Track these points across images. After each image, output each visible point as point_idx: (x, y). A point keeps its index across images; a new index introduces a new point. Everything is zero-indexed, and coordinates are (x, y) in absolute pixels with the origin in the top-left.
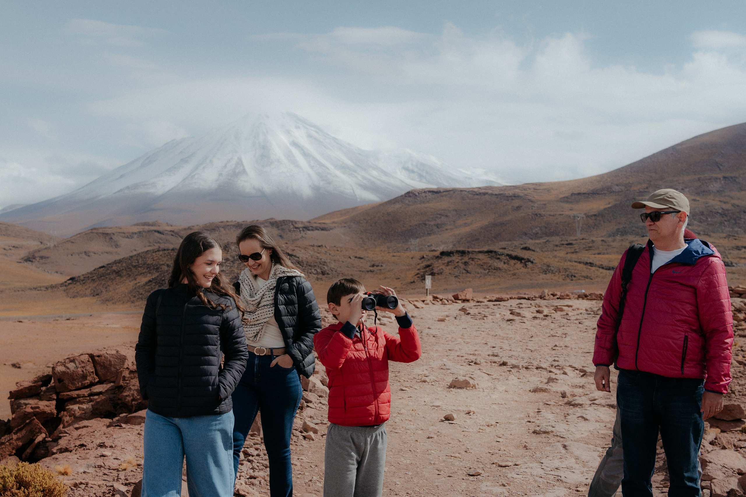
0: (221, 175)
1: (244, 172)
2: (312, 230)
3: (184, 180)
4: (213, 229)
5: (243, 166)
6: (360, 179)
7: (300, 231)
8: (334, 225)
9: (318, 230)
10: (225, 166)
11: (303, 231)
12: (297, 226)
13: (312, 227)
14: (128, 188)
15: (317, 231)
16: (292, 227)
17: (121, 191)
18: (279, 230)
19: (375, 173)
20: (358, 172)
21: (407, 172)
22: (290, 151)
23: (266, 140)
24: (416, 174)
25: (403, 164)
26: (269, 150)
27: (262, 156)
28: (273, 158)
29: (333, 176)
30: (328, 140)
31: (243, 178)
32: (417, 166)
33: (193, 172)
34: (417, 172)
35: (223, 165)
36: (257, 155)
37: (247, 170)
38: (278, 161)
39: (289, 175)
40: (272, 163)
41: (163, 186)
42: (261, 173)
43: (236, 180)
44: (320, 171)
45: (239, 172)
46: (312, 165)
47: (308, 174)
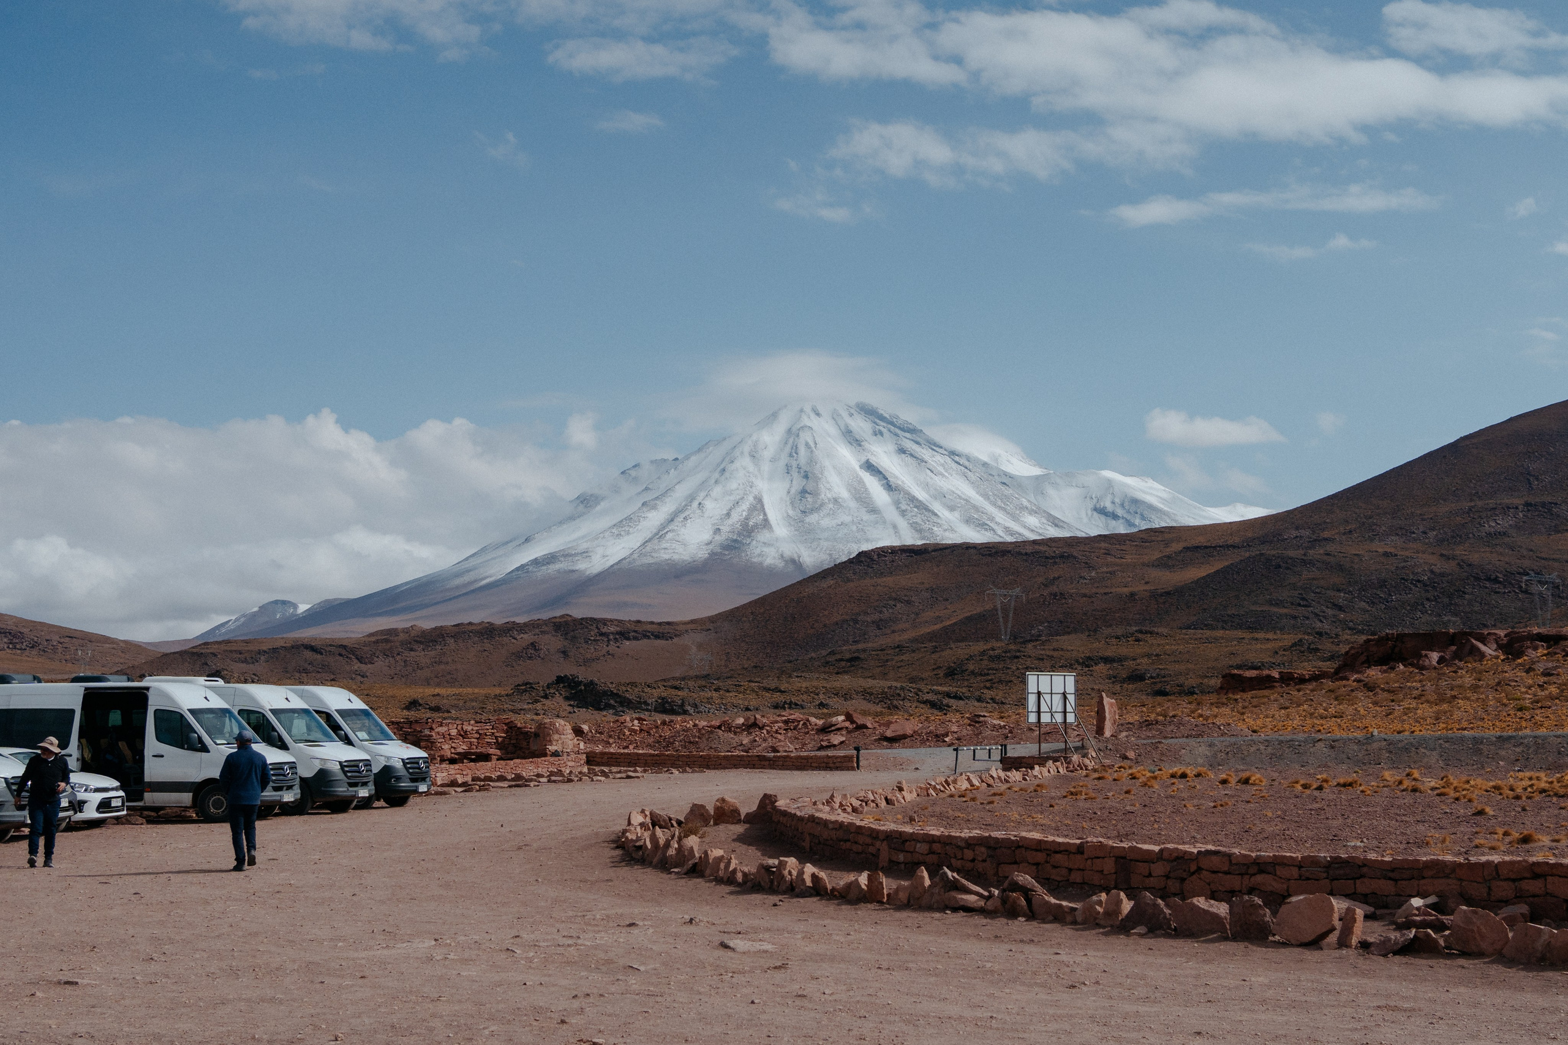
0: (717, 531)
1: (766, 524)
3: (645, 543)
14: (535, 562)
17: (521, 568)
20: (997, 519)
21: (1103, 518)
22: (861, 482)
23: (812, 461)
24: (1121, 521)
25: (1095, 500)
26: (817, 480)
27: (804, 492)
28: (825, 495)
29: (945, 530)
30: (938, 458)
31: (763, 536)
32: (1122, 505)
33: (664, 528)
34: (1123, 518)
35: (725, 512)
36: (793, 491)
37: (772, 520)
38: (836, 501)
39: (854, 528)
40: (822, 505)
41: (604, 557)
42: (800, 526)
43: (749, 540)
44: (918, 519)
45: (756, 526)
46: (904, 507)
47: (895, 527)
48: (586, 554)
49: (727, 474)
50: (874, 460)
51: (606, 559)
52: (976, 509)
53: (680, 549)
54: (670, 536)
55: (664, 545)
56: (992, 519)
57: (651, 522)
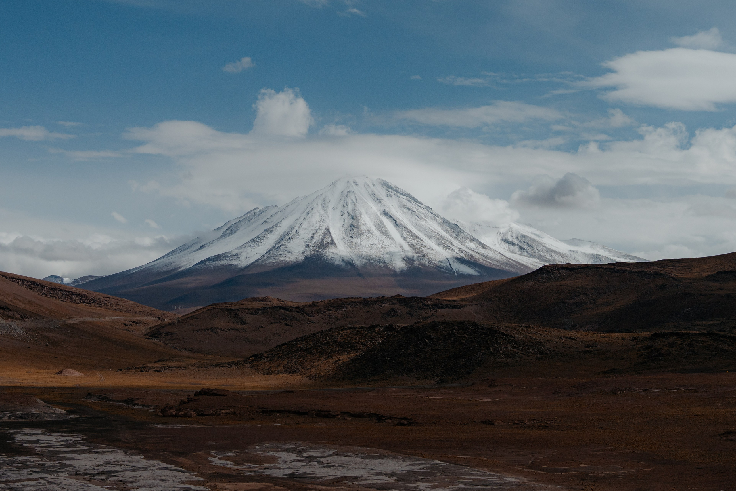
0: (308, 246)
1: (332, 243)
2: (443, 308)
3: (269, 251)
4: (339, 306)
5: (332, 238)
6: (458, 252)
7: (430, 308)
8: (464, 303)
9: (449, 308)
10: (313, 237)
11: (434, 309)
12: (426, 303)
13: (442, 304)
14: (209, 259)
15: (447, 309)
16: (421, 304)
17: (202, 262)
18: (408, 307)
19: (472, 245)
20: (454, 244)
21: (507, 245)
22: (381, 221)
23: (355, 210)
24: (516, 246)
25: (502, 235)
26: (358, 220)
27: (352, 226)
28: (363, 228)
29: (428, 249)
30: (421, 210)
31: (332, 249)
32: (517, 238)
33: (278, 243)
34: (517, 245)
35: (311, 236)
36: (346, 225)
37: (336, 241)
38: (369, 232)
39: (380, 246)
40: (362, 233)
41: (247, 258)
42: (351, 244)
43: (324, 251)
44: (413, 242)
45: (327, 244)
46: (405, 236)
47: (401, 246)
48: (236, 256)
49: (310, 215)
50: (387, 210)
51: (248, 259)
52: (443, 238)
53: (289, 255)
54: (282, 248)
55: (280, 253)
56: (451, 244)
57: (270, 240)
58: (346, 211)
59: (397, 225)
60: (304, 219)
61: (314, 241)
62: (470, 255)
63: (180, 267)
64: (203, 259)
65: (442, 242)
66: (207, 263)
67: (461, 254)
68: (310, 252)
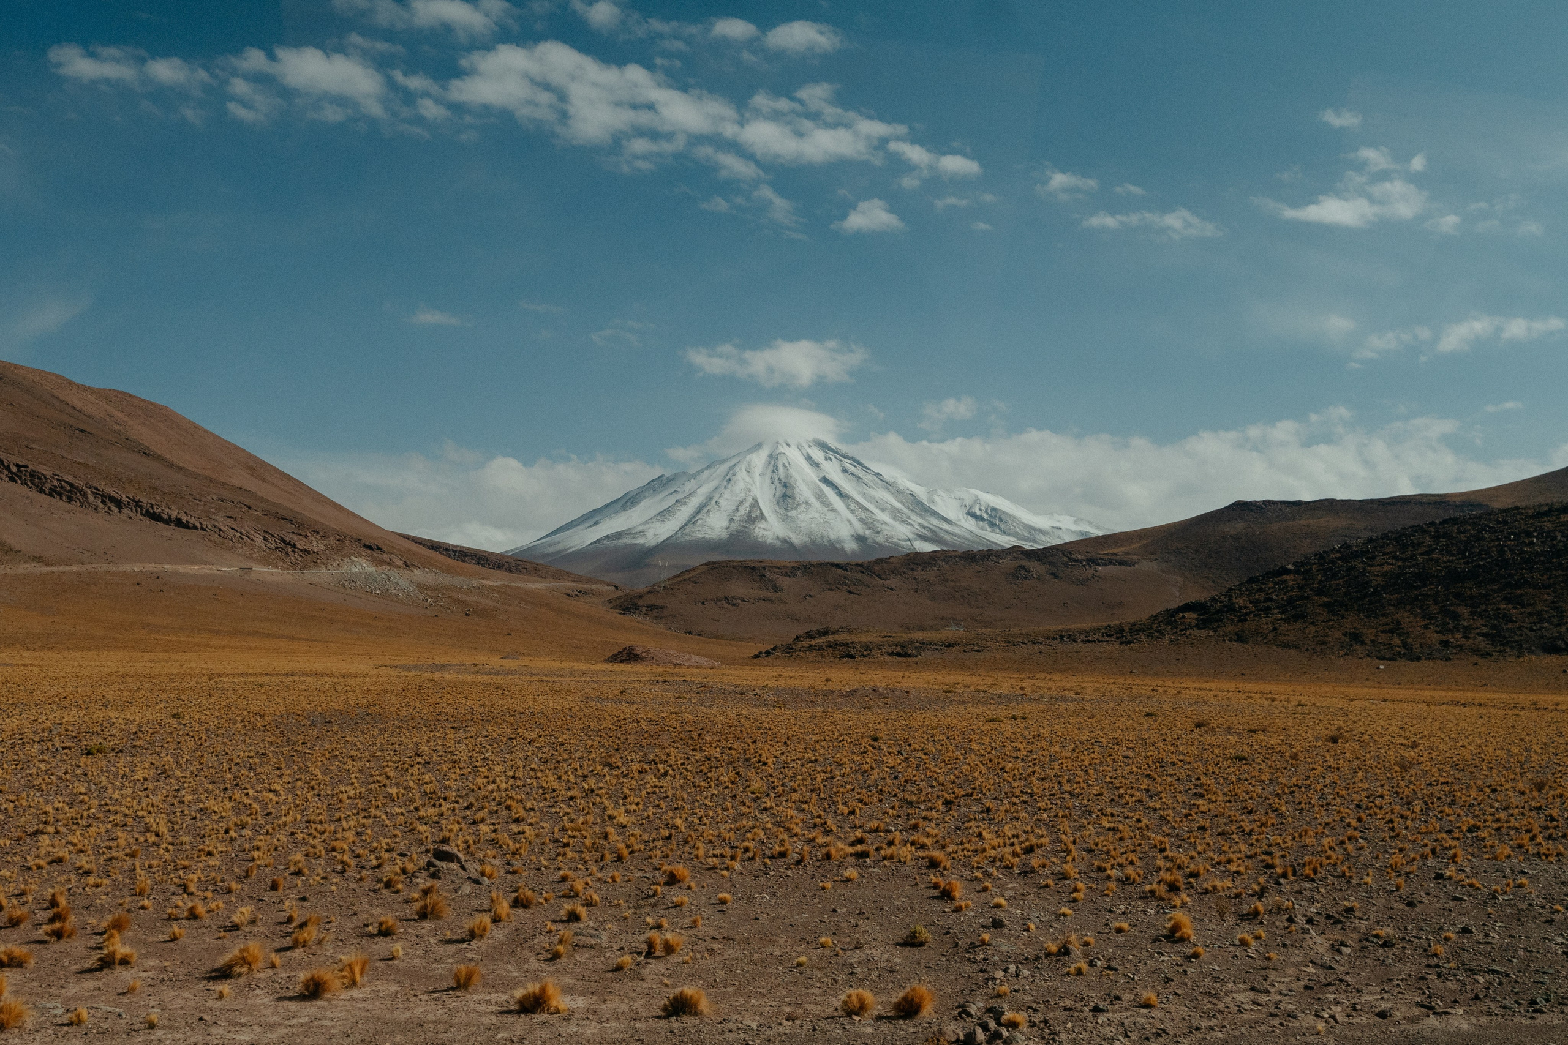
0: (732, 520)
1: (762, 517)
3: (683, 527)
5: (761, 510)
6: (918, 527)
10: (737, 510)
14: (607, 537)
17: (598, 541)
19: (935, 521)
20: (914, 519)
21: (974, 520)
22: (821, 490)
23: (788, 476)
25: (968, 508)
26: (793, 488)
27: (785, 496)
28: (799, 498)
29: (881, 524)
30: (869, 477)
31: (762, 525)
32: (987, 512)
33: (694, 517)
35: (735, 508)
36: (777, 495)
37: (766, 514)
38: (807, 503)
39: (822, 521)
40: (798, 505)
41: (655, 535)
42: (785, 519)
43: (753, 527)
44: (863, 515)
45: (757, 517)
46: (852, 508)
47: (849, 521)
48: (642, 533)
49: (732, 483)
50: (828, 477)
51: (658, 536)
52: (899, 511)
53: (709, 531)
54: (699, 522)
55: (697, 529)
56: (909, 518)
57: (684, 513)
58: (776, 477)
59: (841, 494)
60: (725, 488)
61: (739, 514)
62: (933, 531)
63: (570, 548)
64: (600, 537)
65: (896, 514)
66: (605, 542)
67: (923, 530)
68: (735, 526)
